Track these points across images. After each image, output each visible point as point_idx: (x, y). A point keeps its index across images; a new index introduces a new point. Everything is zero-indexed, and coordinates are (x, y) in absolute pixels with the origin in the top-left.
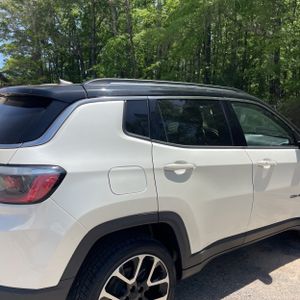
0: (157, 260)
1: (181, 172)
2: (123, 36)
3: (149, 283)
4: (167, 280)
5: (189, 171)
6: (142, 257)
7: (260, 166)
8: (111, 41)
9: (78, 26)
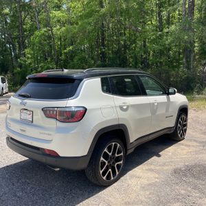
0: (118, 145)
1: (125, 107)
2: (45, 29)
3: (116, 155)
4: (122, 154)
5: (128, 107)
6: (113, 144)
7: (153, 104)
8: (37, 33)
9: (8, 21)
